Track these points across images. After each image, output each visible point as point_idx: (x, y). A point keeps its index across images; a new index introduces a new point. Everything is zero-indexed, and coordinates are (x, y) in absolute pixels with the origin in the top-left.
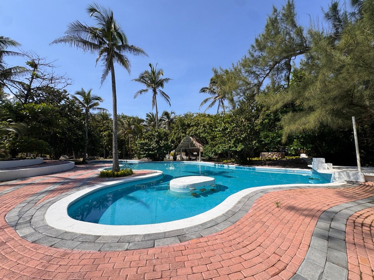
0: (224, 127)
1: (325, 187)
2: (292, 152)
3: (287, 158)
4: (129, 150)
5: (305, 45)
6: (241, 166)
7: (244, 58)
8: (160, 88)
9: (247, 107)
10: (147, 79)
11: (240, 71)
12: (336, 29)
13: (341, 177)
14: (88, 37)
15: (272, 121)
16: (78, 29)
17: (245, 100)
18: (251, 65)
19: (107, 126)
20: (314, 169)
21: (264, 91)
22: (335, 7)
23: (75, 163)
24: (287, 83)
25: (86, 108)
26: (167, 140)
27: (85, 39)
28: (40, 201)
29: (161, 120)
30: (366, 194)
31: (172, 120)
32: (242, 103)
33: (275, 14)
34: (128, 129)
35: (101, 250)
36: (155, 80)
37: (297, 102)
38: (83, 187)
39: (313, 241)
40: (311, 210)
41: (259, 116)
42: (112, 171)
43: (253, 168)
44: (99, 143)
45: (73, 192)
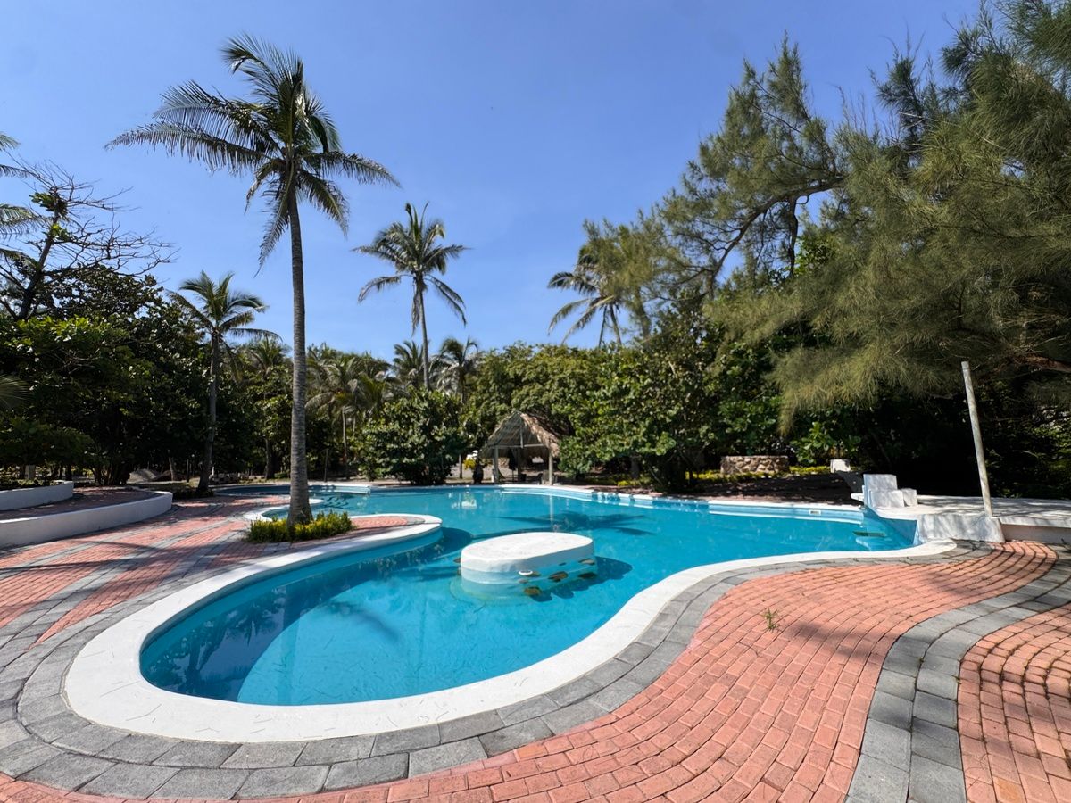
0: (619, 386)
1: (899, 560)
2: (807, 458)
3: (794, 472)
4: (342, 452)
5: (831, 166)
6: (669, 499)
7: (670, 197)
8: (436, 273)
9: (682, 329)
10: (397, 247)
11: (660, 231)
12: (911, 130)
13: (941, 529)
14: (224, 128)
15: (750, 368)
16: (193, 105)
17: (674, 311)
18: (690, 216)
19: (277, 383)
20: (870, 506)
21: (727, 288)
22: (904, 72)
23: (174, 494)
24: (788, 265)
25: (214, 329)
26: (454, 422)
27: (214, 134)
28: (54, 628)
29: (437, 365)
30: (1007, 580)
31: (470, 363)
32: (668, 318)
33: (751, 82)
34: (339, 390)
35: (241, 794)
36: (420, 251)
37: (815, 321)
38: (195, 576)
39: (869, 733)
40: (863, 636)
41: (714, 355)
42: (288, 522)
43: (702, 502)
44: (251, 433)
45: (160, 595)
